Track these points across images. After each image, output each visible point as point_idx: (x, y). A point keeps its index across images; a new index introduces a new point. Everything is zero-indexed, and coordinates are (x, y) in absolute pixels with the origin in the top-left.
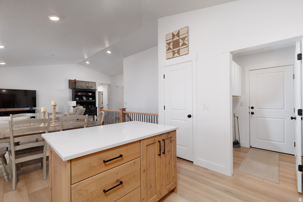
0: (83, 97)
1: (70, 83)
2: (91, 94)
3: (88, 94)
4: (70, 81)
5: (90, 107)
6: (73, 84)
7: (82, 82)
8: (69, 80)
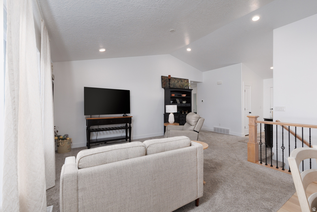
0: (177, 99)
1: (163, 81)
2: (184, 95)
3: (181, 96)
4: (163, 78)
5: (183, 113)
6: (166, 81)
7: (174, 80)
8: (162, 76)
